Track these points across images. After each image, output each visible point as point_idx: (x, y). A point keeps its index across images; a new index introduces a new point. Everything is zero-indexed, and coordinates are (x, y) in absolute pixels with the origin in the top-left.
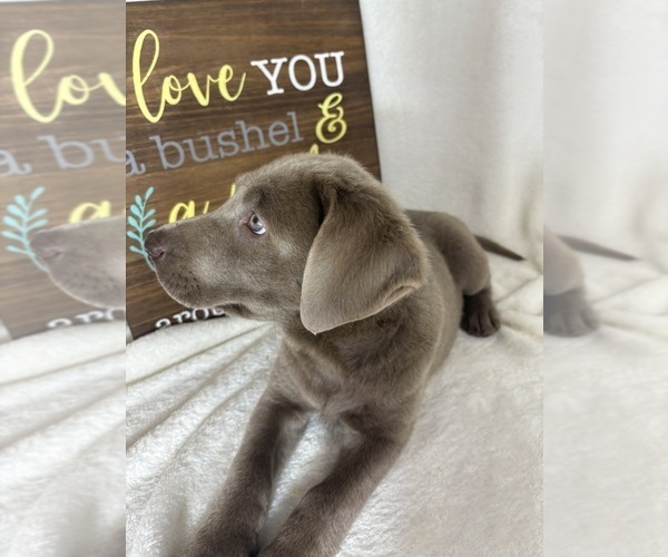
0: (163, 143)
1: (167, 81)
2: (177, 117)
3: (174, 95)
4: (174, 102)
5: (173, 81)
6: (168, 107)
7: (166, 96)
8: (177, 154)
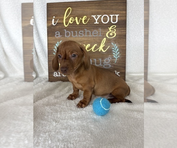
0: (66, 31)
1: (71, 18)
2: (71, 26)
3: (72, 21)
4: (71, 23)
5: (72, 18)
6: (70, 24)
7: (70, 22)
8: (69, 34)
